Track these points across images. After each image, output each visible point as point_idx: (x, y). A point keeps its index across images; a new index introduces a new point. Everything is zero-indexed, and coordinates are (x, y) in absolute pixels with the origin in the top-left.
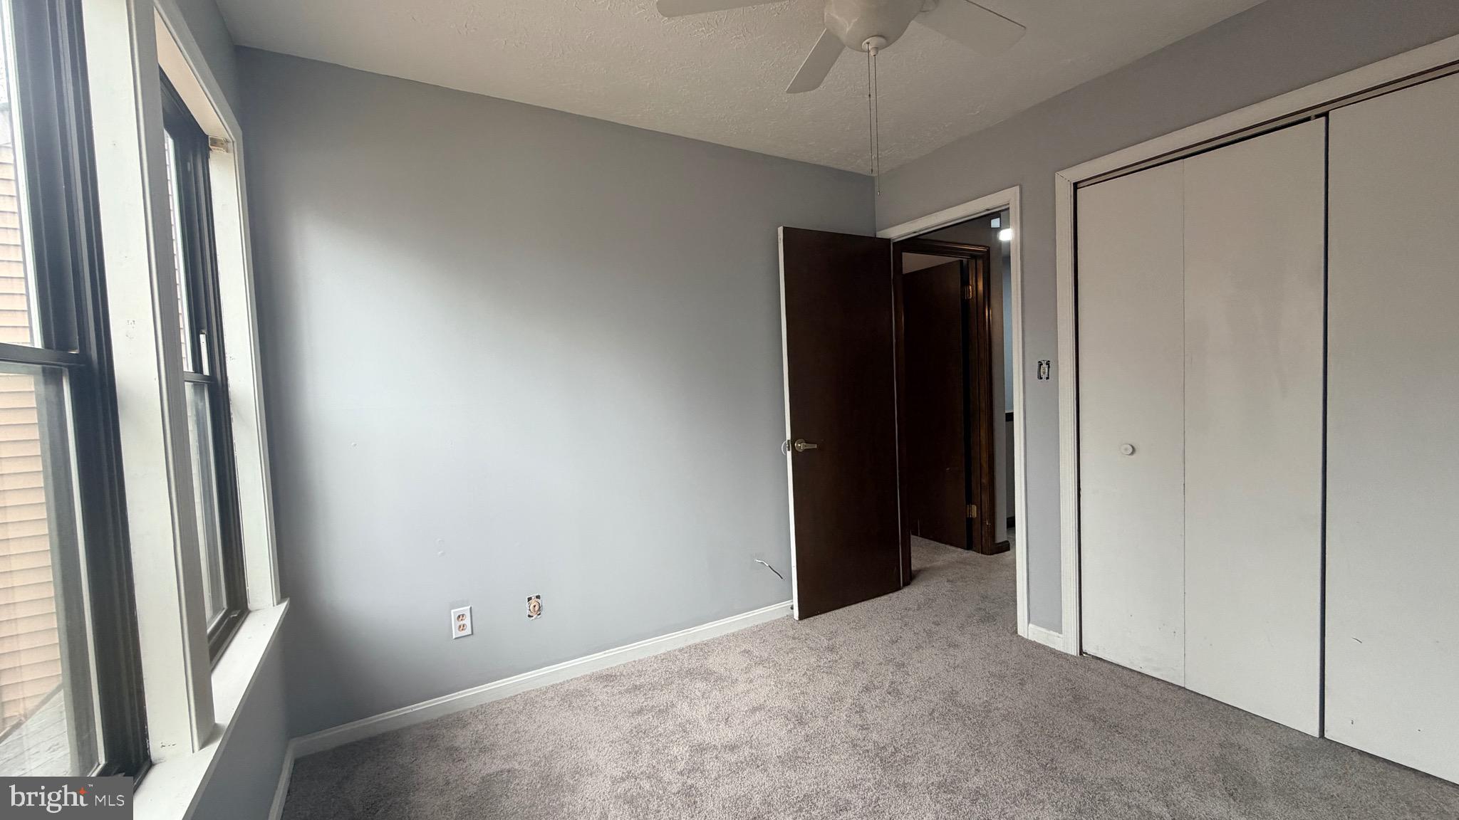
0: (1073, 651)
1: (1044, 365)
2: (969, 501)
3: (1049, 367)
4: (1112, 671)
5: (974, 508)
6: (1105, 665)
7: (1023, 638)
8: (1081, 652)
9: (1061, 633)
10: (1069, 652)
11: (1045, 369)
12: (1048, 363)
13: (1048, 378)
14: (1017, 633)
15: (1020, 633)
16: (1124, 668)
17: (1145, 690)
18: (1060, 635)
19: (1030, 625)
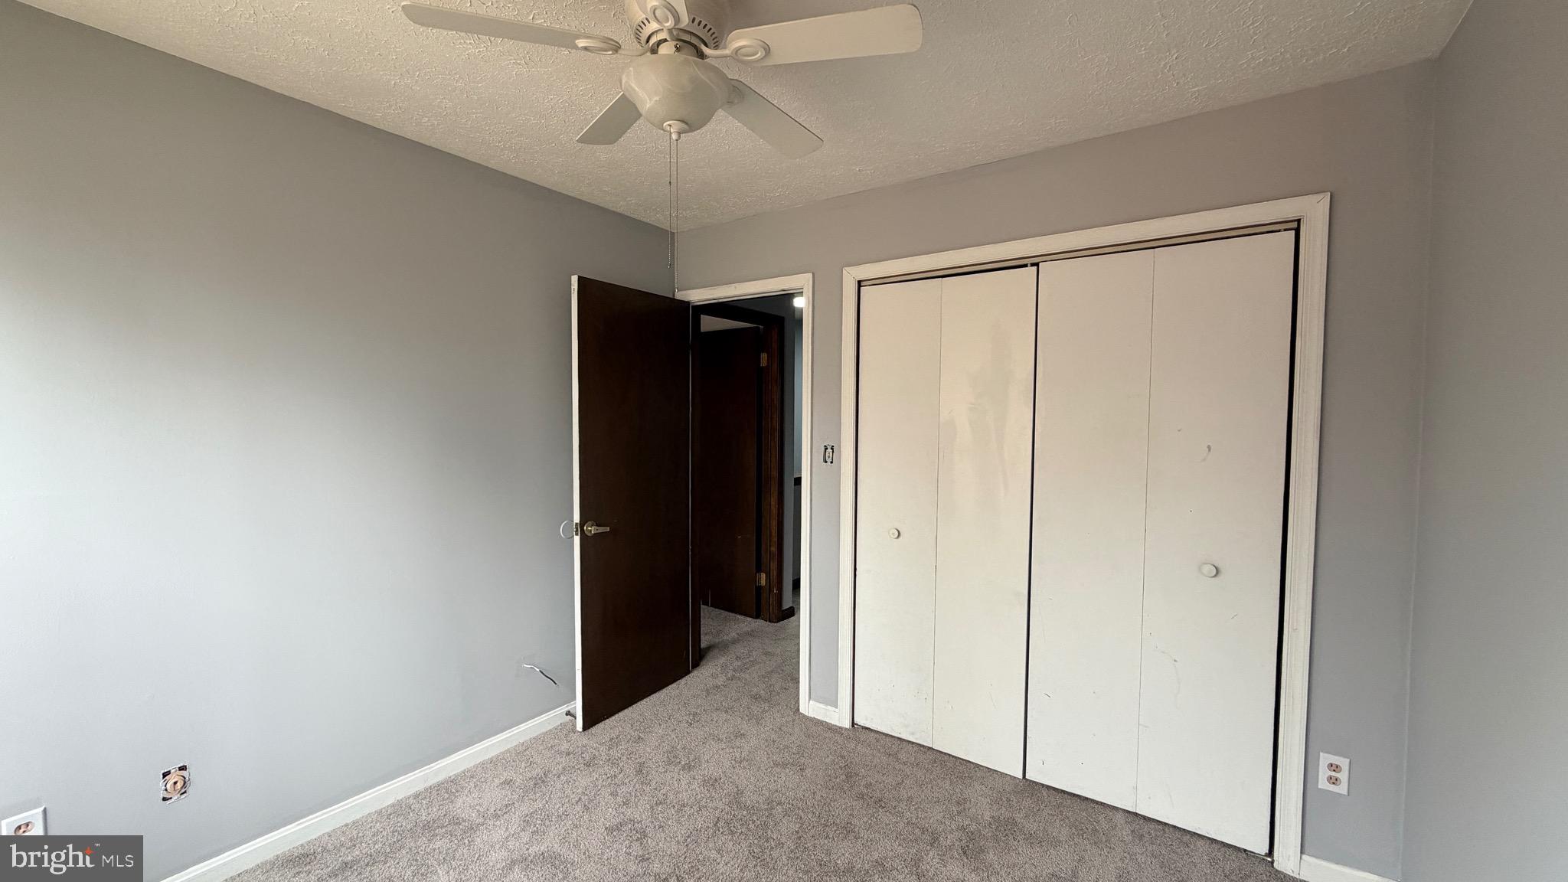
0: (847, 724)
1: (829, 450)
2: (759, 570)
3: (833, 452)
4: (878, 740)
5: (763, 576)
6: (872, 734)
7: (804, 716)
8: (853, 724)
9: (837, 707)
10: (844, 726)
11: (829, 454)
12: (832, 448)
13: (832, 462)
14: (798, 710)
15: (802, 710)
16: (887, 735)
17: (903, 756)
18: (836, 710)
19: (811, 702)
